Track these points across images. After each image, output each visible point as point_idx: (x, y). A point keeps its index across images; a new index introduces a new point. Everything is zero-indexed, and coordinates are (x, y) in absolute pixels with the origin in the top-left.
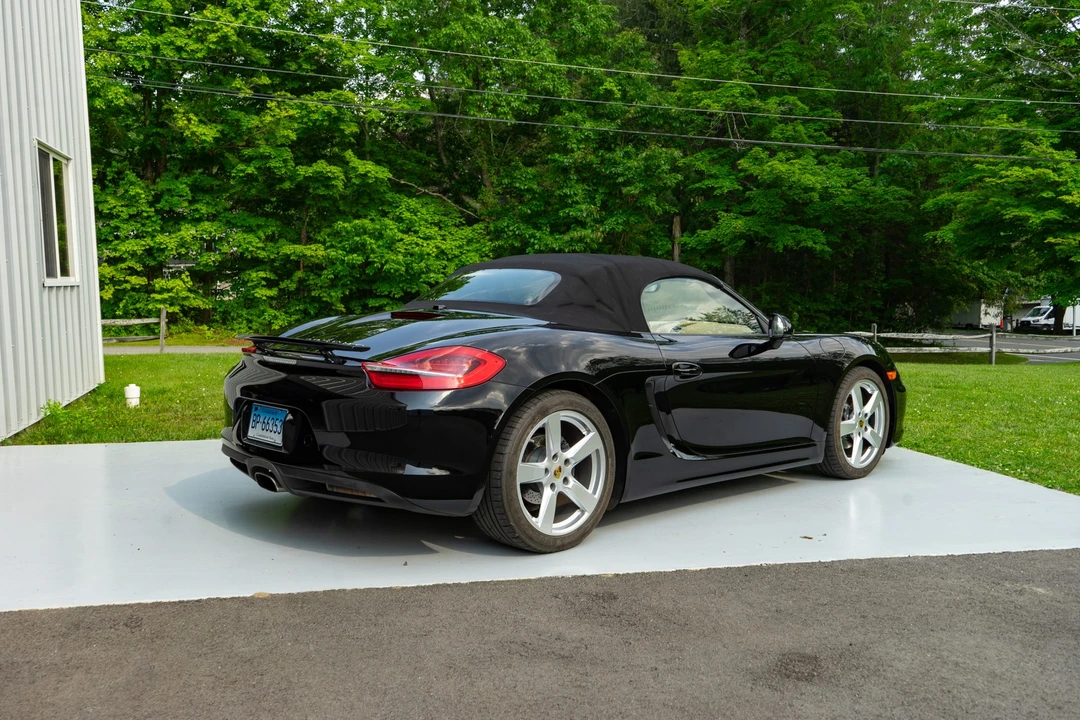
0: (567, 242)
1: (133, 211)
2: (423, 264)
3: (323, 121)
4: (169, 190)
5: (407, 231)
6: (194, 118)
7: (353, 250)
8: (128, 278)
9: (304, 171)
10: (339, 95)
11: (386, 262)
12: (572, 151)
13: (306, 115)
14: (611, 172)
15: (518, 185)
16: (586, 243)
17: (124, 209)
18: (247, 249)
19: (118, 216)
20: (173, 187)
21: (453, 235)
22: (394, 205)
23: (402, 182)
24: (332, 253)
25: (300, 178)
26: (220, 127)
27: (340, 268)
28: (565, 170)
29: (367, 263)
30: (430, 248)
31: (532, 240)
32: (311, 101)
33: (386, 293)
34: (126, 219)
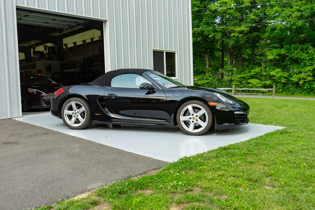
1: (311, 57)
8: (307, 78)
17: (308, 57)
19: (306, 60)
34: (308, 60)
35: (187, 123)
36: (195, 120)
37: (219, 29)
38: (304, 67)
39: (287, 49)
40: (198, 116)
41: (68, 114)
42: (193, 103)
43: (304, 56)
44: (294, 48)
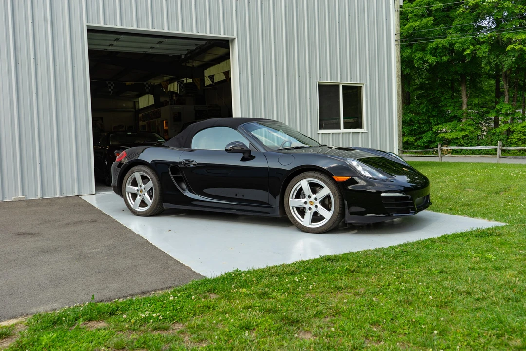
35: (302, 211)
36: (313, 207)
37: (485, 37)
40: (317, 198)
41: (132, 191)
42: (308, 176)
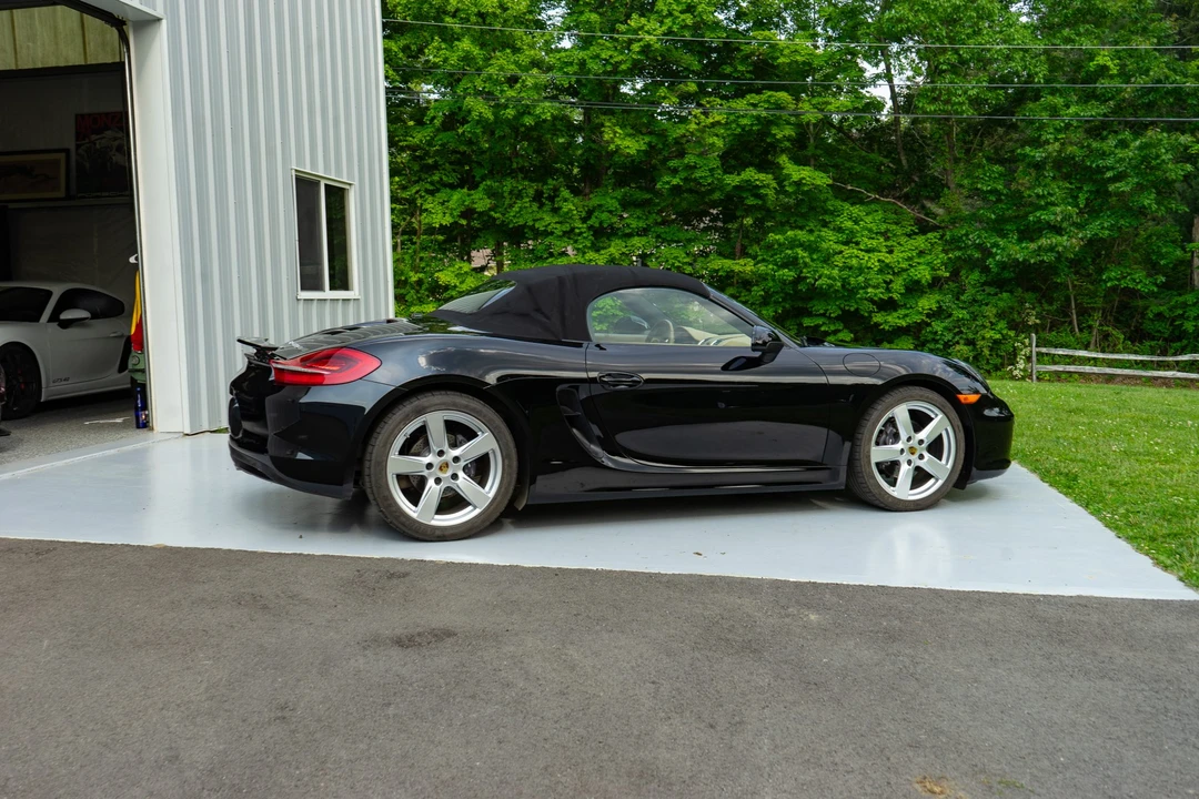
0: (1035, 251)
1: (566, 227)
2: (861, 279)
3: (752, 125)
4: (600, 206)
5: (846, 243)
6: (619, 131)
7: (785, 265)
9: (732, 180)
10: (770, 96)
11: (820, 277)
12: (1047, 142)
13: (735, 121)
14: (1098, 166)
15: (979, 186)
16: (1058, 252)
17: (558, 226)
18: (673, 264)
19: (552, 233)
20: (603, 202)
21: (901, 245)
22: (835, 213)
23: (850, 188)
24: (762, 268)
25: (729, 188)
26: (647, 139)
27: (771, 284)
28: (1039, 166)
29: (800, 279)
30: (873, 261)
31: (994, 250)
32: (740, 105)
33: (822, 312)
34: (561, 237)
36: (914, 458)
38: (547, 258)
39: (491, 194)
41: (405, 470)
43: (547, 220)
44: (511, 192)
